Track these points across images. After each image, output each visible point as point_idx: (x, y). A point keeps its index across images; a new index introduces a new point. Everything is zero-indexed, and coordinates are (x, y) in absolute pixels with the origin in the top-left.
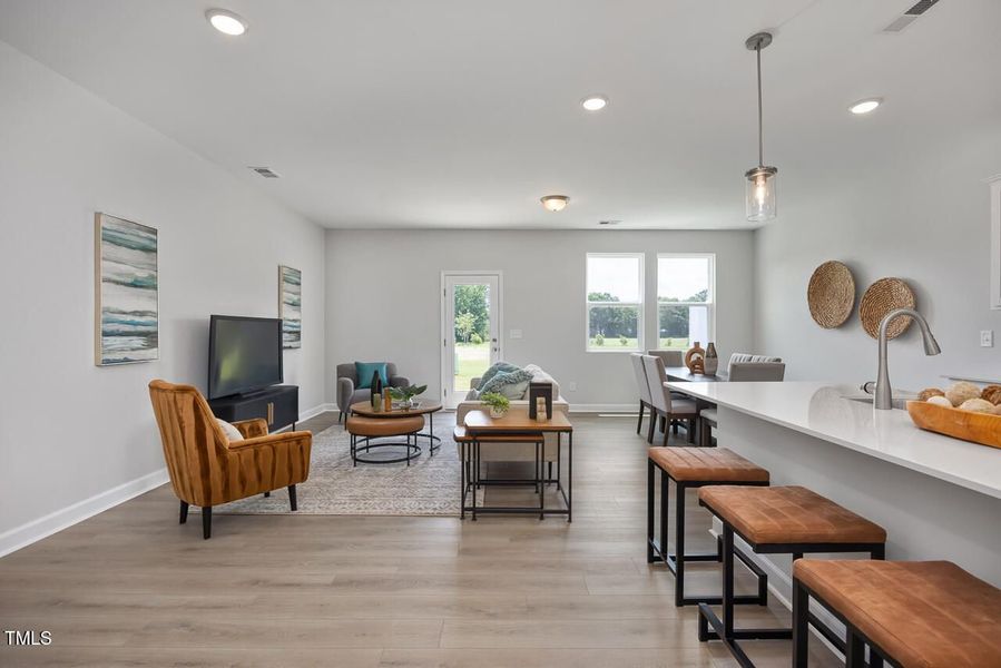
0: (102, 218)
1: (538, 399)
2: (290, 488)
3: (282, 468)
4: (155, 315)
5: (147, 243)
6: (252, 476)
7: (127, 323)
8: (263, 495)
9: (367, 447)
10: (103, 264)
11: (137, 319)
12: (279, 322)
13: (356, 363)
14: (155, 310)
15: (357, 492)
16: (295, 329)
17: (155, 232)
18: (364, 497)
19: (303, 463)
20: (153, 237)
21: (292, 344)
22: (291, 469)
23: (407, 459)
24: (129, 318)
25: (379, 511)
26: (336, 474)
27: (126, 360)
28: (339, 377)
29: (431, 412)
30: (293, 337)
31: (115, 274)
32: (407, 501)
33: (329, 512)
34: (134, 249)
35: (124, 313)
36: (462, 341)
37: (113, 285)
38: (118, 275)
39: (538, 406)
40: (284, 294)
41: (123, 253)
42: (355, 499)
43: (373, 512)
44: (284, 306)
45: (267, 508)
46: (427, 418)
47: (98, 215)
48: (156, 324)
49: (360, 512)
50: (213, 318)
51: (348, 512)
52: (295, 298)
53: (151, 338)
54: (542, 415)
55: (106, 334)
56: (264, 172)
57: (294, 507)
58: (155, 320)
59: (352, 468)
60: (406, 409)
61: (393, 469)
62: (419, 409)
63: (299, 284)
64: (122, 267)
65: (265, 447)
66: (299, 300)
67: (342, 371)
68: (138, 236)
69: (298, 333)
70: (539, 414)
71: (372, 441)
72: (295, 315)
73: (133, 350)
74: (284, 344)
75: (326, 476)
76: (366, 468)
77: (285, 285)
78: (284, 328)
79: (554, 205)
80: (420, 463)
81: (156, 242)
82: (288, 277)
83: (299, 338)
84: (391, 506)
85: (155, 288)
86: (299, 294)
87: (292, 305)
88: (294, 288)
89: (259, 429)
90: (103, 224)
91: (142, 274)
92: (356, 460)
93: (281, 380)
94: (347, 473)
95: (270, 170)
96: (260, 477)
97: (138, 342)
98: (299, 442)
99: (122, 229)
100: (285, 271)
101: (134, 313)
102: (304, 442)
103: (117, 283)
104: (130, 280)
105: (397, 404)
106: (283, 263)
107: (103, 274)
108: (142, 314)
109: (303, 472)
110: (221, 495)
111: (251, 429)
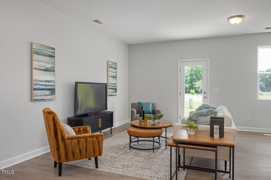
0: (33, 45)
1: (215, 126)
2: (95, 158)
3: (90, 149)
4: (54, 82)
5: (51, 54)
6: (77, 151)
7: (43, 85)
8: (88, 159)
9: (138, 141)
10: (34, 62)
11: (47, 84)
12: (106, 85)
13: (139, 103)
14: (54, 80)
15: (126, 163)
16: (114, 88)
17: (54, 49)
18: (128, 166)
19: (99, 148)
20: (54, 51)
21: (113, 94)
22: (94, 150)
23: (153, 149)
24: (44, 83)
25: (132, 175)
26: (120, 152)
27: (43, 100)
28: (131, 109)
29: (166, 127)
30: (113, 91)
31: (38, 66)
32: (147, 172)
33: (110, 171)
34: (46, 56)
35: (42, 81)
36: (198, 93)
37: (37, 71)
38: (40, 66)
39: (215, 130)
40: (109, 72)
41: (41, 58)
42: (124, 166)
43: (128, 174)
44: (110, 78)
45: (87, 165)
46: (164, 129)
47: (32, 44)
48: (54, 86)
49: (123, 174)
50: (76, 83)
51: (118, 173)
52: (115, 74)
53: (53, 91)
54: (217, 136)
55: (35, 89)
56: (97, 21)
57: (97, 167)
58: (54, 84)
59: (129, 150)
60: (154, 125)
61: (146, 153)
62: (160, 125)
63: (116, 68)
64: (41, 64)
65: (83, 139)
66: (116, 75)
67: (133, 105)
68: (47, 51)
69: (116, 89)
70: (215, 135)
71: (140, 139)
72: (114, 82)
73: (45, 95)
74: (108, 94)
75: (116, 153)
76: (134, 151)
77: (110, 69)
78: (108, 87)
79: (236, 21)
80: (160, 151)
81: (54, 53)
82: (111, 66)
83: (116, 91)
84: (138, 173)
85: (54, 71)
86: (116, 72)
87: (113, 77)
88: (114, 70)
89: (87, 130)
90: (34, 47)
91: (49, 66)
92: (131, 147)
93: (106, 109)
94: (126, 153)
95: (99, 20)
96: (80, 152)
97: (47, 92)
98: (97, 138)
99: (41, 48)
100: (109, 63)
101: (46, 81)
102: (100, 138)
103: (39, 69)
104: (44, 68)
105: (149, 123)
106: (109, 60)
107: (34, 66)
108: (49, 82)
109: (100, 152)
110: (64, 158)
111: (84, 130)
